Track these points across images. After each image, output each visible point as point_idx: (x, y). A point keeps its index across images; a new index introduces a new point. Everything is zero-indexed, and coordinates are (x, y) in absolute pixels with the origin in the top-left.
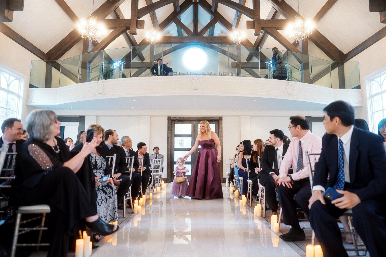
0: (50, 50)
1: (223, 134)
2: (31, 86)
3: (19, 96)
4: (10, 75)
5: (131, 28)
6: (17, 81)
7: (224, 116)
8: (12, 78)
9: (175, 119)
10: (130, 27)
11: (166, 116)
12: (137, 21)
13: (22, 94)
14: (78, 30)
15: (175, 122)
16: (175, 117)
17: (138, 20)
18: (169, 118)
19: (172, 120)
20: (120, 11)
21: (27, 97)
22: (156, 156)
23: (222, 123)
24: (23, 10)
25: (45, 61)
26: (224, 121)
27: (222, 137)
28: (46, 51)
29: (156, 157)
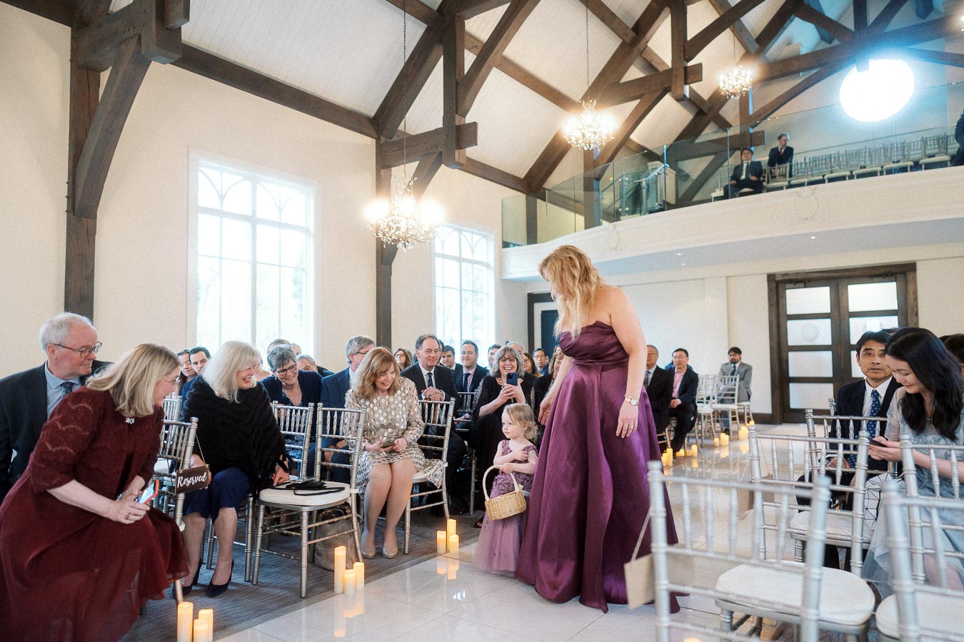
0: (531, 169)
1: (919, 307)
2: (506, 245)
3: (488, 266)
4: (473, 233)
5: (673, 87)
6: (484, 240)
7: (918, 260)
8: (476, 237)
9: (786, 277)
10: (670, 87)
11: (764, 274)
12: (686, 68)
13: (492, 263)
14: (565, 137)
15: (787, 286)
16: (787, 274)
17: (690, 64)
18: (771, 278)
19: (778, 283)
20: (652, 53)
21: (501, 265)
22: (735, 367)
23: (915, 279)
24: (477, 145)
25: (524, 193)
26: (921, 274)
27: (917, 314)
28: (522, 174)
29: (733, 369)
